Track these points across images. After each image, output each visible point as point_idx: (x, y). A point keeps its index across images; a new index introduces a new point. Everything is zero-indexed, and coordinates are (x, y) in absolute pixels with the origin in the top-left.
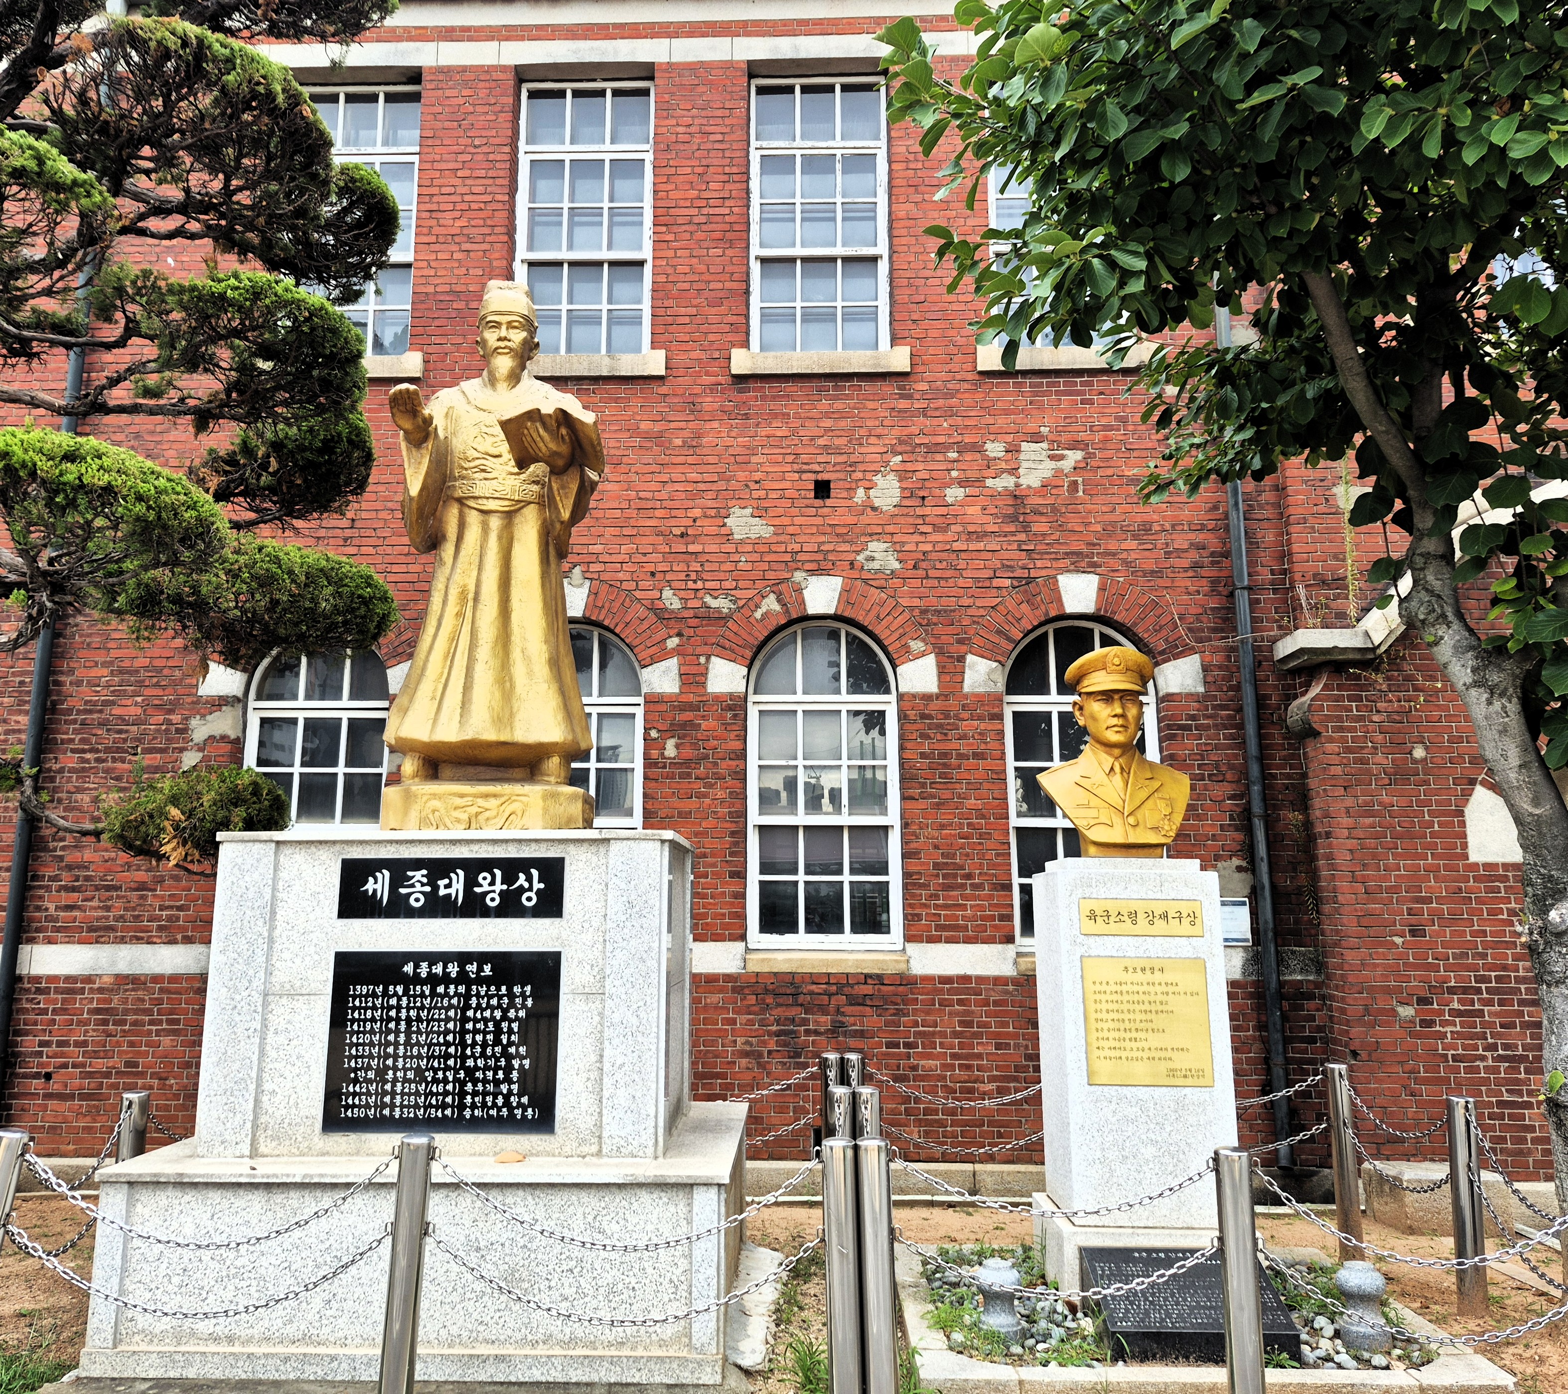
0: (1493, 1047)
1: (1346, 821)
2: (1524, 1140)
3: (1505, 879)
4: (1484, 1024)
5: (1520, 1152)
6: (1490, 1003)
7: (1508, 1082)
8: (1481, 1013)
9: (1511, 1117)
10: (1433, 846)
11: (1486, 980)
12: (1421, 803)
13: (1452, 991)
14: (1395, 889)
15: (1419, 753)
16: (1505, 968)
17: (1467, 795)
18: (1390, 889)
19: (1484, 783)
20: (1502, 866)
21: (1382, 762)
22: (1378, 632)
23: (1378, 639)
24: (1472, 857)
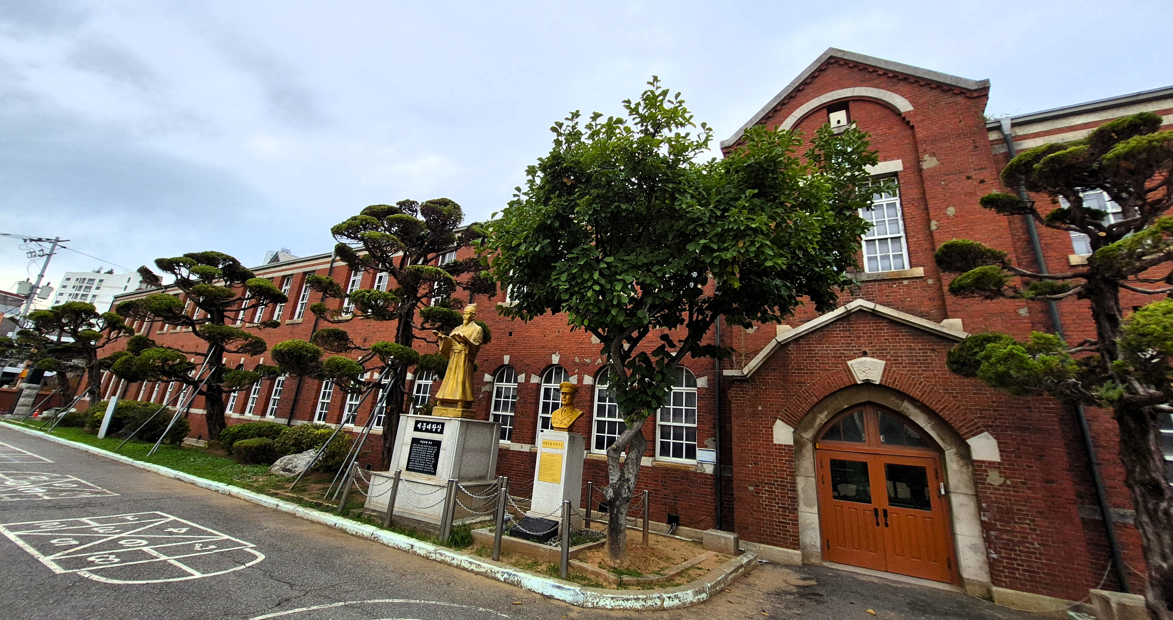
0: (778, 503)
1: (736, 428)
2: (786, 535)
3: (784, 450)
4: (776, 496)
5: (785, 539)
6: (778, 489)
7: (782, 515)
8: (774, 492)
9: (783, 527)
10: (762, 438)
11: (777, 481)
12: (760, 424)
13: (766, 483)
14: (750, 450)
15: (760, 408)
16: (783, 478)
17: (774, 422)
18: (748, 450)
19: (780, 419)
20: (785, 446)
21: (748, 410)
22: (746, 371)
23: (745, 373)
24: (775, 442)
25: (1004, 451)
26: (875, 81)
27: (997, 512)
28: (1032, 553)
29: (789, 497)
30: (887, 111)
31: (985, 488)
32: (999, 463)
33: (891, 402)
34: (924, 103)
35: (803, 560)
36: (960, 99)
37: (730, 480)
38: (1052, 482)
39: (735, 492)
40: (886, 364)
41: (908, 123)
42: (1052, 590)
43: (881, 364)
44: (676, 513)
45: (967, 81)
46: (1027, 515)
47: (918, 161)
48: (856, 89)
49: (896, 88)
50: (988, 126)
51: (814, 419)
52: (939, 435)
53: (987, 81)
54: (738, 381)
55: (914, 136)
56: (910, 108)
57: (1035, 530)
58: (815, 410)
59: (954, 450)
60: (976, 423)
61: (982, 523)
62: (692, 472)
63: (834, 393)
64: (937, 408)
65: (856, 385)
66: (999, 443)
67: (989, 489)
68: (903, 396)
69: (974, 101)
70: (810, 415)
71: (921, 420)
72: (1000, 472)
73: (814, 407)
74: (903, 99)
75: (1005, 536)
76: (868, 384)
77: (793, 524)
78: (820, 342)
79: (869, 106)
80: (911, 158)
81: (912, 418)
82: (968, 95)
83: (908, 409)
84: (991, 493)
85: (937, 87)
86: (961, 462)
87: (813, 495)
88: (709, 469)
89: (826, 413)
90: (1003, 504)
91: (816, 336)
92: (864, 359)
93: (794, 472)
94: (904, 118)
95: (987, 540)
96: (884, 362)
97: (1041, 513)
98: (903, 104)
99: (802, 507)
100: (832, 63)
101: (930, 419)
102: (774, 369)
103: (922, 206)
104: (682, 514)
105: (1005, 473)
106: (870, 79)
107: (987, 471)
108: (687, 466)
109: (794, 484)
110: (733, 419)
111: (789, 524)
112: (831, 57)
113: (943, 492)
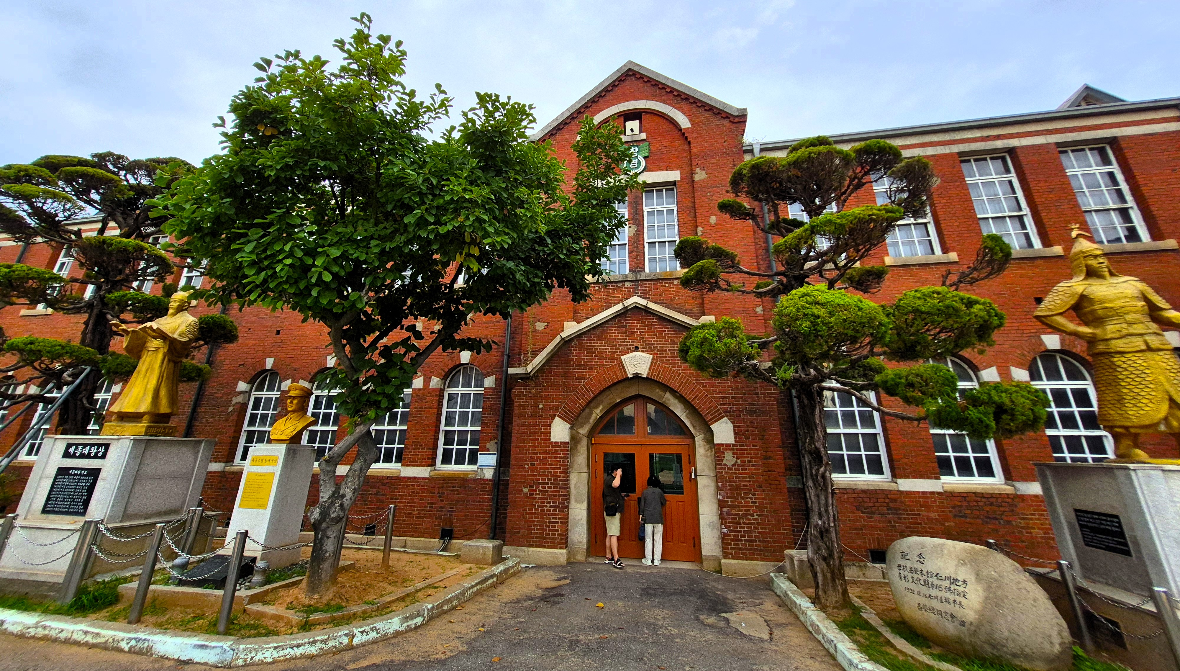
0: (549, 503)
1: (517, 428)
2: (554, 535)
3: (560, 447)
4: (548, 495)
5: (553, 539)
6: (550, 488)
7: (552, 515)
8: (547, 491)
9: (552, 526)
10: (541, 436)
11: (550, 480)
12: (540, 422)
13: (540, 483)
15: (541, 406)
16: (556, 476)
17: (553, 419)
18: (527, 450)
19: (558, 416)
20: (561, 443)
21: (530, 409)
22: (529, 368)
23: (529, 371)
24: (552, 440)
25: (738, 434)
26: (663, 98)
27: (730, 490)
28: (751, 524)
29: (560, 496)
30: (671, 126)
31: (721, 469)
32: (733, 445)
33: (656, 394)
34: (698, 122)
35: (568, 559)
36: (726, 122)
37: (506, 484)
38: (769, 458)
39: (509, 496)
40: (653, 358)
41: (686, 138)
42: (764, 555)
43: (648, 358)
44: (451, 525)
45: (731, 107)
46: (751, 490)
47: (692, 173)
48: (649, 102)
49: (679, 106)
50: (744, 148)
51: (591, 414)
52: (691, 423)
53: (745, 110)
54: (522, 379)
55: (690, 149)
56: (689, 125)
57: (755, 503)
58: (592, 405)
59: (702, 436)
60: (719, 410)
61: (719, 500)
62: (471, 479)
63: (609, 388)
64: (690, 397)
65: (627, 379)
66: (734, 427)
67: (725, 469)
68: (666, 388)
69: (737, 125)
70: (587, 410)
71: (679, 410)
72: (734, 453)
73: (590, 402)
74: (684, 116)
75: (733, 512)
76: (637, 377)
77: (562, 523)
78: (600, 338)
79: (657, 119)
80: (687, 170)
81: (671, 408)
82: (732, 119)
83: (669, 400)
84: (726, 473)
85: (710, 110)
86: (707, 447)
87: (584, 490)
88: (489, 474)
89: (601, 407)
90: (734, 481)
91: (597, 332)
92: (635, 353)
93: (567, 469)
94: (684, 134)
95: (721, 517)
96: (651, 356)
97: (760, 486)
98: (684, 122)
99: (573, 504)
100: (630, 76)
101: (686, 408)
102: (557, 366)
103: (692, 214)
104: (456, 527)
105: (737, 453)
106: (660, 96)
107: (723, 453)
108: (466, 473)
109: (567, 480)
110: (515, 418)
111: (558, 523)
112: (630, 70)
113: (693, 477)
